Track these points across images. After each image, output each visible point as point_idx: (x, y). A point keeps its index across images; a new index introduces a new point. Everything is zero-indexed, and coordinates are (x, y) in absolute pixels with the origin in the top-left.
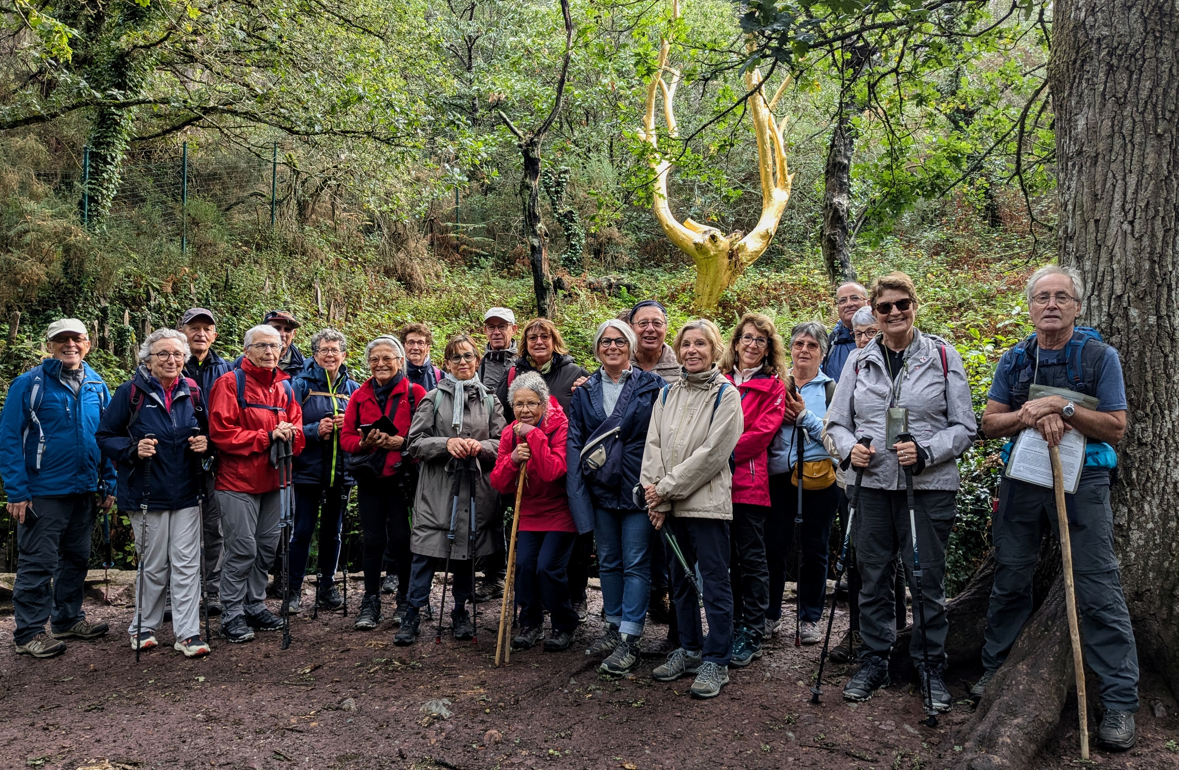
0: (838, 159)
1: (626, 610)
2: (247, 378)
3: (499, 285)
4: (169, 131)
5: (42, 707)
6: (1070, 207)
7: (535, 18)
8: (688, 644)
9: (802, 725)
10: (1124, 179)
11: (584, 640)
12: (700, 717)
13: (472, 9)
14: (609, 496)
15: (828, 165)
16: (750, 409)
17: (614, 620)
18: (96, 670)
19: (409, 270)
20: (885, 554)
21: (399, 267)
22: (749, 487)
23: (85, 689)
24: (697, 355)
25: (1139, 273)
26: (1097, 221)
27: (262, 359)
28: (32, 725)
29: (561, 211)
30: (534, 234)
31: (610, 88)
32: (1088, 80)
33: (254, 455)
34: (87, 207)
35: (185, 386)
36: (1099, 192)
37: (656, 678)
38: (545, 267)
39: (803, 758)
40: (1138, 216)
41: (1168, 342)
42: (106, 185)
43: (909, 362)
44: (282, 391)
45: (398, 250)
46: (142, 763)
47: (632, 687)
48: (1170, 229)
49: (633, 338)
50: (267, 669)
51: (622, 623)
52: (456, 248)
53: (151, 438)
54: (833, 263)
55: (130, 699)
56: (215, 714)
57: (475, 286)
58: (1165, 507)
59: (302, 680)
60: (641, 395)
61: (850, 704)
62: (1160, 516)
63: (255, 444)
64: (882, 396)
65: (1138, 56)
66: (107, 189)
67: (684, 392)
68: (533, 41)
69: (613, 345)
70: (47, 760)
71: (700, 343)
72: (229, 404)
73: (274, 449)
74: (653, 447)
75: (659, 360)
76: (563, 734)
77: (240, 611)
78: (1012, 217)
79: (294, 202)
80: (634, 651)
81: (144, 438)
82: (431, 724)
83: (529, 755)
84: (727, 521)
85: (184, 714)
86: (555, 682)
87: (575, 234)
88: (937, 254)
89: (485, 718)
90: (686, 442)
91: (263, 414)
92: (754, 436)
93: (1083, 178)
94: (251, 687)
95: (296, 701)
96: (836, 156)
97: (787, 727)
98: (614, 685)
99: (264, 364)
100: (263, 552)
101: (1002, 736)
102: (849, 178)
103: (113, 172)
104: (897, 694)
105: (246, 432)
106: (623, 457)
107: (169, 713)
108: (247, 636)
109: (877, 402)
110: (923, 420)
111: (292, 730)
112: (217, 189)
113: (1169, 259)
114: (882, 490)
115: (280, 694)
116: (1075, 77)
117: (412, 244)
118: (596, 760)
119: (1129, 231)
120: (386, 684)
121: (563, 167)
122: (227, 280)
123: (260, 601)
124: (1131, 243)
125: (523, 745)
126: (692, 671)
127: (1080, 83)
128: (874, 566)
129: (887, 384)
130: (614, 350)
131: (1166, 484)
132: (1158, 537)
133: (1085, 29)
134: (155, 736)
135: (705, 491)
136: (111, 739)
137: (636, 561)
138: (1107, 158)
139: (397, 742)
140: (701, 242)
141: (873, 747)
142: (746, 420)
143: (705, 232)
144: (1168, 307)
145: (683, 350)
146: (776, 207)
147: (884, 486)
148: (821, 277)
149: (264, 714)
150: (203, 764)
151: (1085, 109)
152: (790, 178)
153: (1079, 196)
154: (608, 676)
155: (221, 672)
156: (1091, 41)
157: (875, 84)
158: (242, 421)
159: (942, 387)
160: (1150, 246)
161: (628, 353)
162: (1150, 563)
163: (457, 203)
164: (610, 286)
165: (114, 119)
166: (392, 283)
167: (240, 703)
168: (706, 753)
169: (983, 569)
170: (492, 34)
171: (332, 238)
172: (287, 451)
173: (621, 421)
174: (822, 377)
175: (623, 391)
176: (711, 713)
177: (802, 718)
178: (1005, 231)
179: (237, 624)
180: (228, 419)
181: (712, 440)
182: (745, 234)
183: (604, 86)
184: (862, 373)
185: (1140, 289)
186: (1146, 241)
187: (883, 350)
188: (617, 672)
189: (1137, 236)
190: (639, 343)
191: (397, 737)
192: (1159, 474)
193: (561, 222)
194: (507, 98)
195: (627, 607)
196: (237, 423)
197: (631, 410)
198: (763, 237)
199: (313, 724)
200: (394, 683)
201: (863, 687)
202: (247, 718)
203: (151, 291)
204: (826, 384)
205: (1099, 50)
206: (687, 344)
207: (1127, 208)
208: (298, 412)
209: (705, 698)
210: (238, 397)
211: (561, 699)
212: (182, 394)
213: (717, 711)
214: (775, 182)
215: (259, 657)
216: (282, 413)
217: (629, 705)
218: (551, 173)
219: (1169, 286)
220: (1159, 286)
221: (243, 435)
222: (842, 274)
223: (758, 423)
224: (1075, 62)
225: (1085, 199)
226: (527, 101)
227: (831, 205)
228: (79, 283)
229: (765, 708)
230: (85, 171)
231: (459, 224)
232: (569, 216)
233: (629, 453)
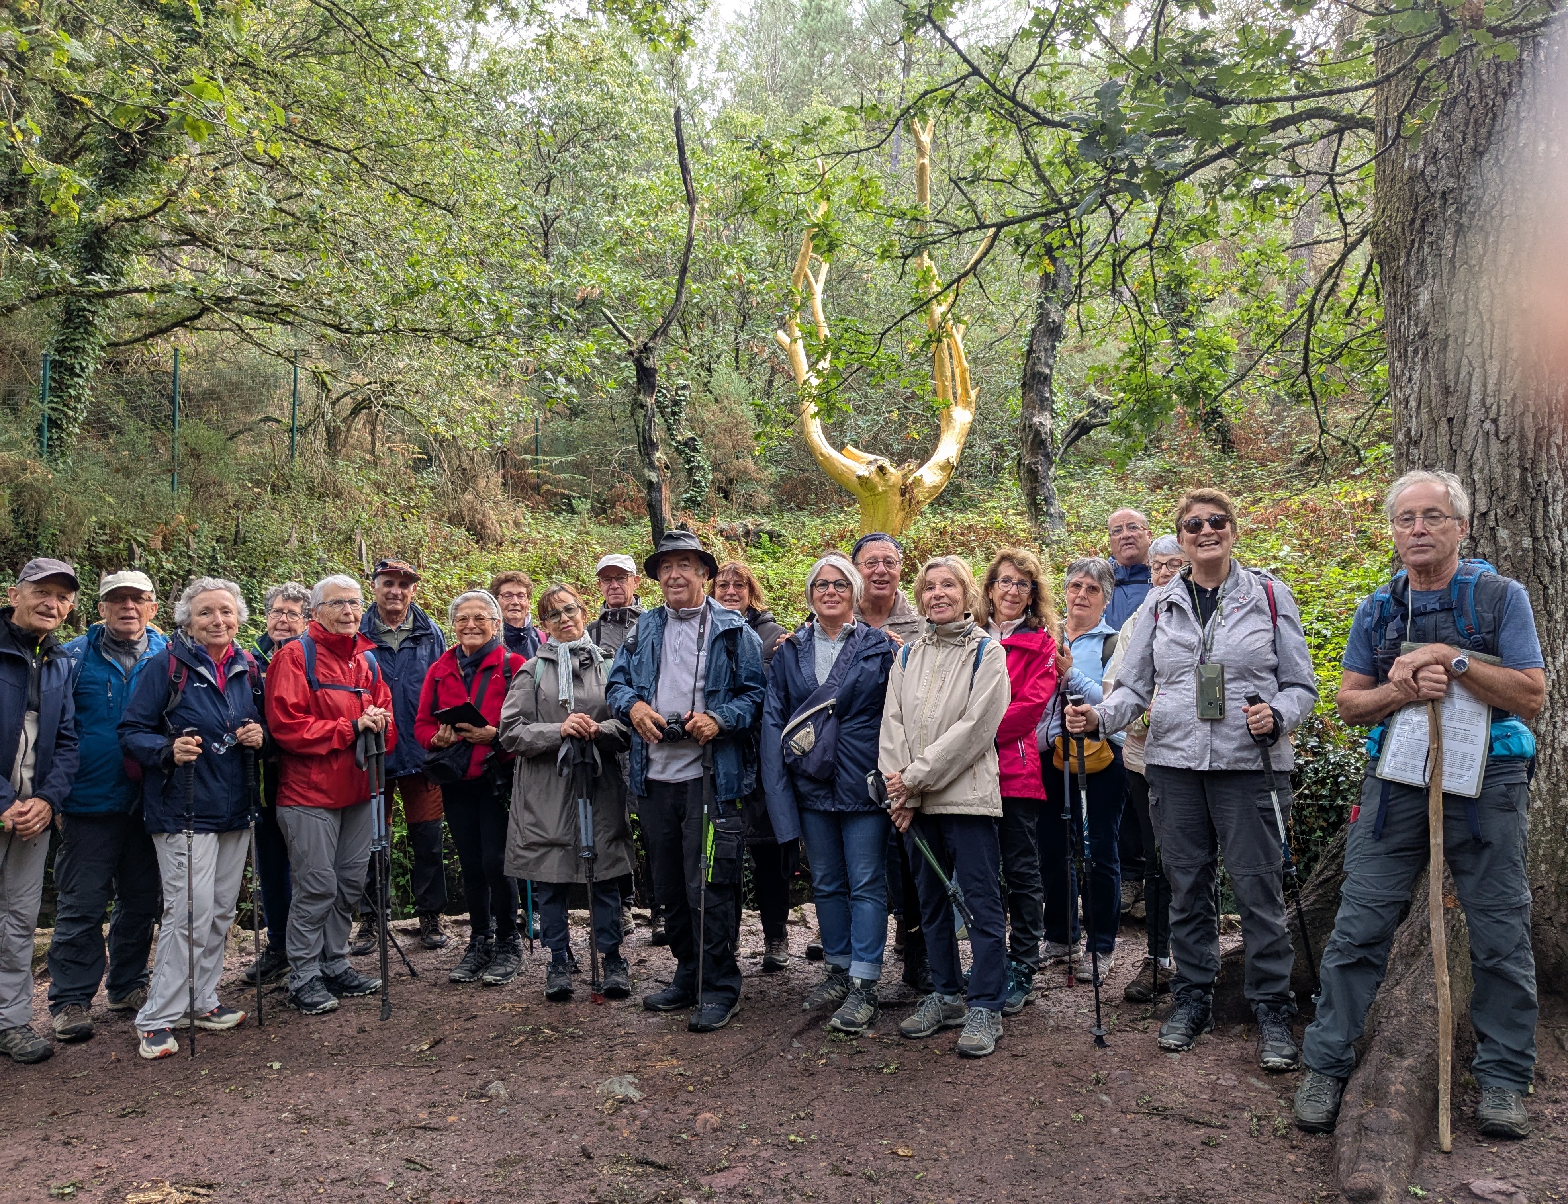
0: (1039, 368)
1: (855, 945)
2: (320, 649)
3: (600, 534)
4: (152, 335)
5: (54, 1113)
6: (1413, 404)
7: (633, 193)
8: (944, 986)
9: (1115, 1085)
10: (1483, 366)
11: (793, 989)
12: (977, 1081)
13: (549, 181)
14: (822, 793)
15: (1025, 376)
16: (1015, 673)
17: (840, 961)
18: (119, 1061)
19: (480, 516)
20: (1201, 855)
21: (465, 513)
22: (1021, 775)
23: (109, 1086)
24: (946, 600)
25: (1507, 483)
26: (1450, 420)
27: (338, 621)
28: (46, 1139)
29: (679, 438)
30: (651, 466)
31: (736, 282)
32: (1431, 244)
33: (334, 753)
34: (47, 434)
35: (242, 658)
36: (1452, 384)
37: (904, 1035)
38: (666, 510)
39: (1131, 1128)
40: (1503, 412)
41: (1547, 570)
42: (73, 404)
43: (1224, 603)
44: (365, 665)
45: (464, 491)
46: (219, 1185)
47: (876, 1047)
48: (1543, 428)
49: (858, 581)
50: (365, 1048)
51: (854, 963)
52: (537, 488)
53: (191, 734)
54: (1035, 500)
55: (181, 1097)
56: (308, 1112)
57: (569, 537)
58: (1555, 780)
59: (420, 1060)
60: (866, 659)
61: (1170, 1055)
62: (1548, 791)
63: (335, 737)
64: (1189, 648)
65: (1494, 213)
66: (75, 409)
67: (931, 650)
68: (634, 221)
69: (831, 589)
70: (79, 1187)
71: (947, 583)
72: (296, 685)
73: (360, 744)
74: (894, 723)
75: (891, 612)
76: (802, 1115)
77: (314, 970)
78: (1248, 441)
79: (322, 429)
80: (871, 1000)
81: (180, 735)
82: (617, 1110)
83: (763, 1144)
84: (996, 818)
85: (263, 1115)
86: (772, 1046)
87: (698, 468)
88: (1160, 487)
89: (690, 1098)
90: (938, 713)
91: (340, 697)
92: (1024, 708)
93: (1429, 367)
94: (350, 1073)
95: (419, 1089)
96: (1034, 364)
97: (1096, 1088)
98: (851, 1046)
99: (342, 630)
100: (345, 890)
101: (1394, 1083)
102: (1051, 392)
103: (83, 387)
104: (1226, 1039)
105: (321, 723)
106: (838, 739)
107: (241, 1114)
108: (328, 1005)
109: (1184, 656)
110: (1244, 679)
111: (424, 1128)
112: (213, 413)
113: (1544, 466)
114: (1189, 770)
115: (394, 1080)
116: (1413, 241)
117: (482, 483)
118: (855, 1146)
119: (1492, 432)
120: (540, 1060)
121: (681, 381)
122: (237, 532)
123: (342, 956)
124: (1495, 447)
125: (750, 1131)
126: (952, 1022)
127: (1420, 248)
128: (1184, 870)
129: (1195, 632)
130: (832, 595)
131: (1554, 750)
132: (1548, 819)
133: (1424, 180)
134: (229, 1146)
135: (966, 781)
136: (166, 1153)
137: (865, 880)
138: (1460, 340)
139: (575, 1137)
140: (866, 474)
141: (1217, 1108)
142: (1014, 685)
143: (870, 463)
144: (1545, 526)
145: (927, 595)
146: (957, 430)
147: (1192, 765)
148: (1018, 518)
149: (379, 1109)
150: (306, 1181)
151: (1429, 280)
152: (973, 394)
153: (1425, 390)
154: (841, 1035)
155: (302, 1054)
156: (1433, 195)
157: (1122, 263)
158: (313, 708)
159: (1270, 636)
160: (1519, 449)
161: (850, 601)
162: (1541, 852)
163: (537, 430)
164: (747, 533)
165: (85, 316)
166: (461, 533)
167: (341, 1096)
168: (1000, 1128)
169: (1322, 871)
170: (577, 214)
171: (373, 476)
172: (378, 747)
173: (837, 691)
174: (1104, 628)
175: (842, 652)
176: (991, 1075)
177: (1113, 1076)
178: (1241, 458)
179: (312, 988)
180: (295, 706)
181: (975, 711)
182: (920, 466)
183: (728, 279)
184: (1163, 618)
185: (1509, 504)
186: (1514, 444)
187: (1190, 588)
188: (853, 1029)
189: (1502, 437)
190: (867, 589)
191: (573, 1130)
192: (1544, 738)
193: (679, 452)
194: (602, 293)
195: (857, 941)
196: (307, 711)
197: (852, 677)
198: (942, 468)
199: (451, 1119)
200: (551, 1058)
201: (1183, 1031)
202: (356, 1115)
203: (135, 546)
204: (1108, 637)
205: (1444, 205)
206: (931, 586)
207: (1488, 404)
208: (386, 695)
209: (978, 1057)
210: (307, 675)
211: (786, 1069)
212: (238, 668)
213: (998, 1073)
214: (955, 397)
215: (352, 1032)
216: (366, 696)
217: (879, 1071)
218: (666, 388)
219: (1545, 500)
220: (1533, 499)
221: (316, 728)
222: (1047, 513)
223: (1027, 690)
224: (1413, 221)
225: (1433, 393)
226: (627, 300)
227: (1030, 426)
228: (35, 536)
229: (1061, 1065)
230: (44, 385)
231: (541, 457)
232: (690, 444)
233: (848, 734)
